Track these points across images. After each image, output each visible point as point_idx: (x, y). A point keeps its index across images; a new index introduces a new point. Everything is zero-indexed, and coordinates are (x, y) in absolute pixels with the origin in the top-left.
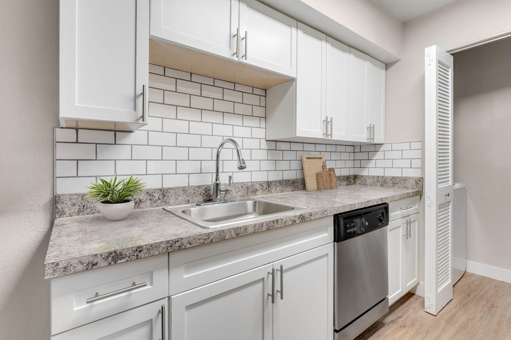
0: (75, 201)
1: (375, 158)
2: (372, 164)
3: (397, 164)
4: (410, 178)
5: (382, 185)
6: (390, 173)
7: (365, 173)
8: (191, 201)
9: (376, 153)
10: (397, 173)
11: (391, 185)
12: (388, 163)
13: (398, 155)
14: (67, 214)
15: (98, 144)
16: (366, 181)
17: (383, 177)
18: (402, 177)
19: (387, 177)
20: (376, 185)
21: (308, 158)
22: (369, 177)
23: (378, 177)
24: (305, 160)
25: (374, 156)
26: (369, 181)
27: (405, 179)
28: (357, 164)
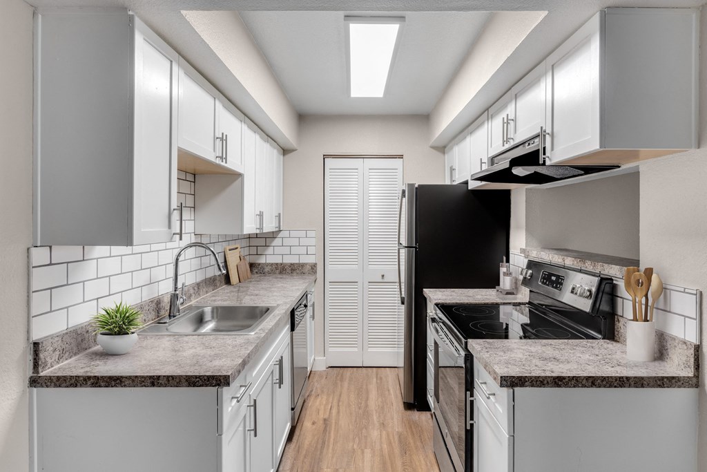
0: (55, 345)
1: (273, 244)
2: (270, 251)
3: (294, 250)
4: (306, 264)
5: (281, 273)
6: (288, 260)
7: (262, 260)
8: (147, 319)
9: (273, 240)
10: (294, 260)
11: (290, 272)
12: (286, 250)
13: (295, 242)
14: (49, 365)
15: (69, 262)
16: (264, 269)
17: (281, 264)
18: (299, 264)
19: (286, 264)
20: (275, 273)
21: (230, 250)
22: (267, 265)
23: (277, 264)
24: (228, 253)
25: (271, 242)
26: (267, 269)
27: (303, 265)
28: (253, 250)
